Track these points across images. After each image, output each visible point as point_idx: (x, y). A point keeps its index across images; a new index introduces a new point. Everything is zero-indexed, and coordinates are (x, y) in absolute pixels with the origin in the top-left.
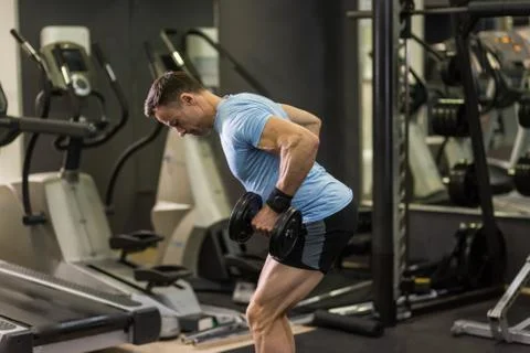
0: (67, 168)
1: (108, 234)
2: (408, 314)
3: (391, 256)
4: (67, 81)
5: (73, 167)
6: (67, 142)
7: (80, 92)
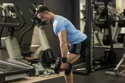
0: (10, 36)
1: (20, 52)
2: (94, 70)
3: (90, 56)
4: (11, 14)
5: (12, 36)
6: (10, 29)
7: (14, 17)
